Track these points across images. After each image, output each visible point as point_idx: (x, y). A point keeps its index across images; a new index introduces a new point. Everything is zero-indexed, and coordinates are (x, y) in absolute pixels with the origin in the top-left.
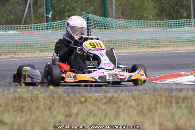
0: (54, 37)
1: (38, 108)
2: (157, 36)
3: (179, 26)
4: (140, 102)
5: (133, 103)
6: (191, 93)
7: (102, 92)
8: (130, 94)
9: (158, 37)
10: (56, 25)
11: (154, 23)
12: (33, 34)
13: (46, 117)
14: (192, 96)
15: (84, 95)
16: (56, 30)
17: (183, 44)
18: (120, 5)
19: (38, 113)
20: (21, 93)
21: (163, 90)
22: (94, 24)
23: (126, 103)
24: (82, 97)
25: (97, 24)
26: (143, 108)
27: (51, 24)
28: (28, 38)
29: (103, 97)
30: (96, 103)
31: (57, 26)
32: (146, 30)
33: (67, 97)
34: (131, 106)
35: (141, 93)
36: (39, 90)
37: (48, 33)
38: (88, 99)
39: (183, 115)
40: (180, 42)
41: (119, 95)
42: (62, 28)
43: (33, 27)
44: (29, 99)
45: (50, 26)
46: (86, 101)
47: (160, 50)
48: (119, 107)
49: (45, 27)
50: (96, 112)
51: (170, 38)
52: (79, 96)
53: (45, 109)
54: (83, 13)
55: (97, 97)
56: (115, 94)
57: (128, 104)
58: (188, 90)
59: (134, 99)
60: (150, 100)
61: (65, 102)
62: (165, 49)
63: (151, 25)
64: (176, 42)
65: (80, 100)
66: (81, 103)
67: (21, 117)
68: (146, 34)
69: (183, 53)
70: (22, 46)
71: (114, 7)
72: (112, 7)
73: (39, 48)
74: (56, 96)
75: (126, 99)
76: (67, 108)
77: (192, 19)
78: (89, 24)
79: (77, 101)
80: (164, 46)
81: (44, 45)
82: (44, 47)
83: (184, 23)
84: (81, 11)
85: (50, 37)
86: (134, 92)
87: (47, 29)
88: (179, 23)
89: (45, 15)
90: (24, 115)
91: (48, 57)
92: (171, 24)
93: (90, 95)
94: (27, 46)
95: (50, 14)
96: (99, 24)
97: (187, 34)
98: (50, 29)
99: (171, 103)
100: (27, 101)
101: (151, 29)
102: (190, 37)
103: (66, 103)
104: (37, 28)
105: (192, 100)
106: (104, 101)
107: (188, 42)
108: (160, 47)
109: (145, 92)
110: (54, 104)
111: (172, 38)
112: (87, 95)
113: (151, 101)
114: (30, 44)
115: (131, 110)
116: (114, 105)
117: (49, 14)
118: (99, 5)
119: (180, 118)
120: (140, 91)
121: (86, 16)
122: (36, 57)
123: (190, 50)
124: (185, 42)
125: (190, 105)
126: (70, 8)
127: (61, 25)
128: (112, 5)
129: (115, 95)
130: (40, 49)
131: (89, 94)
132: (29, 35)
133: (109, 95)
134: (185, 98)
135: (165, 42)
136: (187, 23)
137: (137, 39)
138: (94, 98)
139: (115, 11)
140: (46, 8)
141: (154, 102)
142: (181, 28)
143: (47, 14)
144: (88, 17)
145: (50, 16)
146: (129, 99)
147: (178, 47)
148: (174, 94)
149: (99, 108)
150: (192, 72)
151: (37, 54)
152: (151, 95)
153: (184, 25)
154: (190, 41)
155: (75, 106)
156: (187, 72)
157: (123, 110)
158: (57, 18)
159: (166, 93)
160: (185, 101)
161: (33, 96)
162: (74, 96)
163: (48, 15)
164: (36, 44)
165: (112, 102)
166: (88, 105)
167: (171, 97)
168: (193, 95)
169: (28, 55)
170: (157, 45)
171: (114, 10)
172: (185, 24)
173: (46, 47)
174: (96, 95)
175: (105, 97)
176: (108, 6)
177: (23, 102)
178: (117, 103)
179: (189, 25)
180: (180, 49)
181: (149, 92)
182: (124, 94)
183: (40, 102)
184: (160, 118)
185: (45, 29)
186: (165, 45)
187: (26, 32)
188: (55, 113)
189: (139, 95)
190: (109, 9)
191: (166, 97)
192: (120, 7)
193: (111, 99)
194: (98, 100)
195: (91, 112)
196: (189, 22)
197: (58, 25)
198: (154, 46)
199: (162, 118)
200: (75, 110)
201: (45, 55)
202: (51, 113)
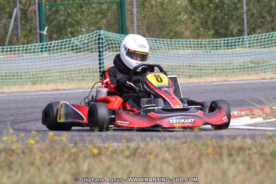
0: (51, 63)
1: (32, 164)
2: (196, 62)
3: (227, 46)
4: (177, 155)
5: (167, 156)
6: (249, 141)
7: (124, 141)
8: (163, 144)
9: (198, 62)
10: (54, 46)
11: (192, 43)
12: (21, 58)
13: (44, 177)
14: (250, 146)
15: (97, 145)
16: (54, 53)
17: (233, 72)
18: (144, 17)
19: (32, 170)
20: (9, 142)
21: (209, 138)
22: (108, 44)
23: (157, 156)
24: (95, 147)
25: (112, 44)
26: (181, 163)
27: (47, 44)
28: (14, 65)
29: (124, 148)
30: (115, 156)
31: (55, 48)
32: (181, 52)
33: (73, 147)
34: (164, 161)
35: (178, 142)
36: (33, 139)
37: (43, 58)
38: (104, 151)
39: (239, 172)
40: (230, 69)
41: (147, 144)
42: (63, 50)
43: (21, 49)
44: (19, 152)
45: (46, 48)
46: (100, 154)
47: (202, 80)
48: (148, 162)
49: (38, 49)
50: (115, 169)
51: (215, 64)
52: (90, 147)
53: (43, 165)
54: (92, 28)
55: (116, 147)
56: (141, 143)
57: (161, 157)
58: (244, 137)
59: (168, 150)
60: (191, 151)
61: (71, 154)
62: (209, 79)
63: (189, 46)
64: (223, 69)
65: (91, 152)
66: (94, 156)
67: (10, 177)
68: (181, 59)
69: (235, 84)
70: (6, 76)
71: (135, 21)
72: (133, 20)
73: (30, 78)
74: (57, 146)
75: (157, 150)
76: (73, 164)
77: (246, 37)
78: (101, 45)
79: (88, 153)
80: (207, 75)
81: (37, 74)
82: (37, 77)
83: (235, 42)
84: (89, 26)
85: (45, 62)
86: (168, 141)
87: (41, 51)
88: (228, 43)
89: (38, 31)
90: (13, 174)
91: (43, 91)
92: (217, 44)
93: (106, 145)
94: (14, 76)
95: (46, 30)
96: (115, 43)
97: (239, 58)
98: (46, 51)
99: (221, 155)
100: (18, 154)
101: (188, 51)
102: (243, 63)
103: (72, 157)
104: (27, 50)
105: (251, 152)
106: (127, 153)
107: (241, 68)
108: (202, 76)
109: (183, 140)
110: (55, 158)
111: (219, 64)
112: (102, 145)
113: (193, 153)
114: (17, 73)
115: (165, 166)
116: (141, 160)
117: (43, 30)
118: (115, 18)
119: (235, 177)
120: (177, 138)
121: (97, 33)
122: (27, 92)
123: (244, 80)
124: (237, 69)
125: (248, 158)
126: (74, 22)
127: (61, 45)
128: (133, 17)
129: (142, 145)
130: (31, 80)
131: (104, 143)
132: (15, 60)
133: (133, 145)
134: (241, 149)
135: (208, 70)
136: (238, 42)
137: (169, 65)
138: (111, 149)
139: (138, 26)
140: (40, 22)
141: (197, 154)
142: (230, 50)
143: (40, 30)
144: (100, 35)
145: (45, 33)
146: (161, 151)
147: (226, 76)
148: (225, 143)
149: (119, 162)
150: (248, 112)
151: (27, 86)
152: (192, 145)
153: (235, 45)
154: (244, 68)
155: (84, 161)
156: (241, 111)
157: (155, 165)
158: (55, 36)
159: (214, 141)
160: (241, 153)
161: (27, 147)
162: (83, 146)
163: (42, 32)
164: (25, 72)
165: (137, 155)
166: (104, 158)
167: (221, 147)
168: (252, 144)
169: (15, 89)
170: (197, 73)
171: (135, 24)
172: (237, 43)
173: (41, 77)
174: (115, 145)
175: (128, 148)
176: (127, 19)
177: (11, 155)
178: (145, 156)
179: (242, 44)
180: (230, 79)
181: (189, 140)
182: (154, 143)
183: (35, 155)
184: (206, 176)
185: (38, 52)
186: (208, 73)
187: (11, 56)
188: (57, 170)
189: (176, 145)
190: (128, 23)
191: (213, 146)
192: (144, 21)
193: (136, 150)
194: (118, 151)
195: (108, 169)
196: (242, 41)
197: (57, 46)
198: (193, 76)
199: (209, 177)
200: (85, 167)
201: (39, 89)
202: (51, 171)
